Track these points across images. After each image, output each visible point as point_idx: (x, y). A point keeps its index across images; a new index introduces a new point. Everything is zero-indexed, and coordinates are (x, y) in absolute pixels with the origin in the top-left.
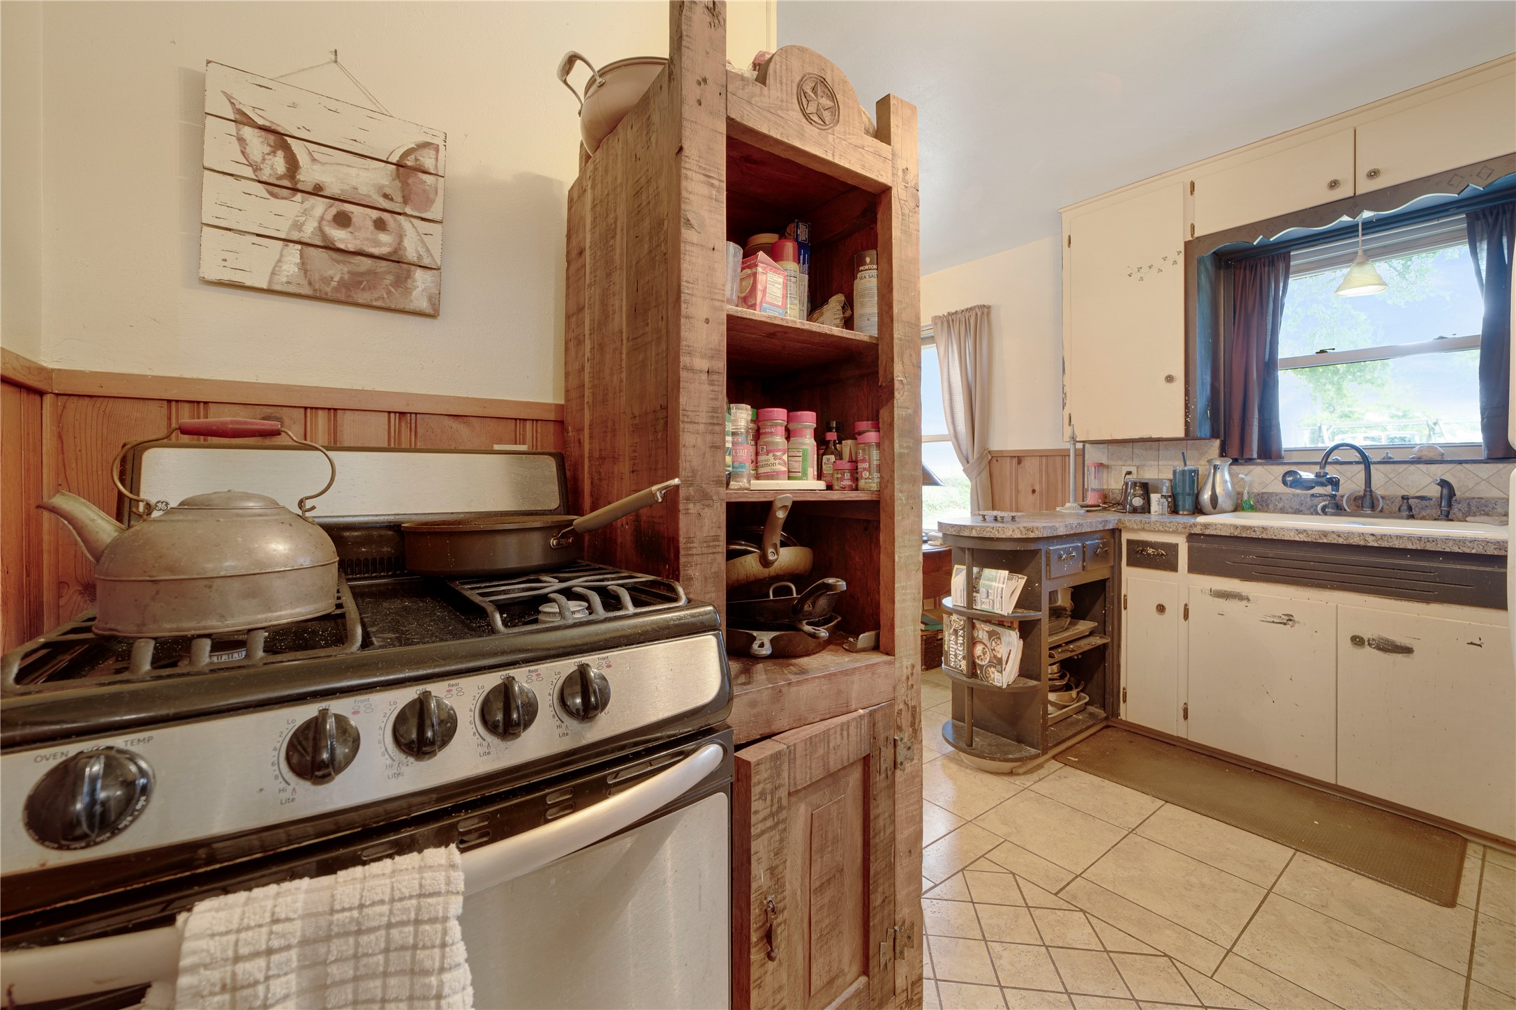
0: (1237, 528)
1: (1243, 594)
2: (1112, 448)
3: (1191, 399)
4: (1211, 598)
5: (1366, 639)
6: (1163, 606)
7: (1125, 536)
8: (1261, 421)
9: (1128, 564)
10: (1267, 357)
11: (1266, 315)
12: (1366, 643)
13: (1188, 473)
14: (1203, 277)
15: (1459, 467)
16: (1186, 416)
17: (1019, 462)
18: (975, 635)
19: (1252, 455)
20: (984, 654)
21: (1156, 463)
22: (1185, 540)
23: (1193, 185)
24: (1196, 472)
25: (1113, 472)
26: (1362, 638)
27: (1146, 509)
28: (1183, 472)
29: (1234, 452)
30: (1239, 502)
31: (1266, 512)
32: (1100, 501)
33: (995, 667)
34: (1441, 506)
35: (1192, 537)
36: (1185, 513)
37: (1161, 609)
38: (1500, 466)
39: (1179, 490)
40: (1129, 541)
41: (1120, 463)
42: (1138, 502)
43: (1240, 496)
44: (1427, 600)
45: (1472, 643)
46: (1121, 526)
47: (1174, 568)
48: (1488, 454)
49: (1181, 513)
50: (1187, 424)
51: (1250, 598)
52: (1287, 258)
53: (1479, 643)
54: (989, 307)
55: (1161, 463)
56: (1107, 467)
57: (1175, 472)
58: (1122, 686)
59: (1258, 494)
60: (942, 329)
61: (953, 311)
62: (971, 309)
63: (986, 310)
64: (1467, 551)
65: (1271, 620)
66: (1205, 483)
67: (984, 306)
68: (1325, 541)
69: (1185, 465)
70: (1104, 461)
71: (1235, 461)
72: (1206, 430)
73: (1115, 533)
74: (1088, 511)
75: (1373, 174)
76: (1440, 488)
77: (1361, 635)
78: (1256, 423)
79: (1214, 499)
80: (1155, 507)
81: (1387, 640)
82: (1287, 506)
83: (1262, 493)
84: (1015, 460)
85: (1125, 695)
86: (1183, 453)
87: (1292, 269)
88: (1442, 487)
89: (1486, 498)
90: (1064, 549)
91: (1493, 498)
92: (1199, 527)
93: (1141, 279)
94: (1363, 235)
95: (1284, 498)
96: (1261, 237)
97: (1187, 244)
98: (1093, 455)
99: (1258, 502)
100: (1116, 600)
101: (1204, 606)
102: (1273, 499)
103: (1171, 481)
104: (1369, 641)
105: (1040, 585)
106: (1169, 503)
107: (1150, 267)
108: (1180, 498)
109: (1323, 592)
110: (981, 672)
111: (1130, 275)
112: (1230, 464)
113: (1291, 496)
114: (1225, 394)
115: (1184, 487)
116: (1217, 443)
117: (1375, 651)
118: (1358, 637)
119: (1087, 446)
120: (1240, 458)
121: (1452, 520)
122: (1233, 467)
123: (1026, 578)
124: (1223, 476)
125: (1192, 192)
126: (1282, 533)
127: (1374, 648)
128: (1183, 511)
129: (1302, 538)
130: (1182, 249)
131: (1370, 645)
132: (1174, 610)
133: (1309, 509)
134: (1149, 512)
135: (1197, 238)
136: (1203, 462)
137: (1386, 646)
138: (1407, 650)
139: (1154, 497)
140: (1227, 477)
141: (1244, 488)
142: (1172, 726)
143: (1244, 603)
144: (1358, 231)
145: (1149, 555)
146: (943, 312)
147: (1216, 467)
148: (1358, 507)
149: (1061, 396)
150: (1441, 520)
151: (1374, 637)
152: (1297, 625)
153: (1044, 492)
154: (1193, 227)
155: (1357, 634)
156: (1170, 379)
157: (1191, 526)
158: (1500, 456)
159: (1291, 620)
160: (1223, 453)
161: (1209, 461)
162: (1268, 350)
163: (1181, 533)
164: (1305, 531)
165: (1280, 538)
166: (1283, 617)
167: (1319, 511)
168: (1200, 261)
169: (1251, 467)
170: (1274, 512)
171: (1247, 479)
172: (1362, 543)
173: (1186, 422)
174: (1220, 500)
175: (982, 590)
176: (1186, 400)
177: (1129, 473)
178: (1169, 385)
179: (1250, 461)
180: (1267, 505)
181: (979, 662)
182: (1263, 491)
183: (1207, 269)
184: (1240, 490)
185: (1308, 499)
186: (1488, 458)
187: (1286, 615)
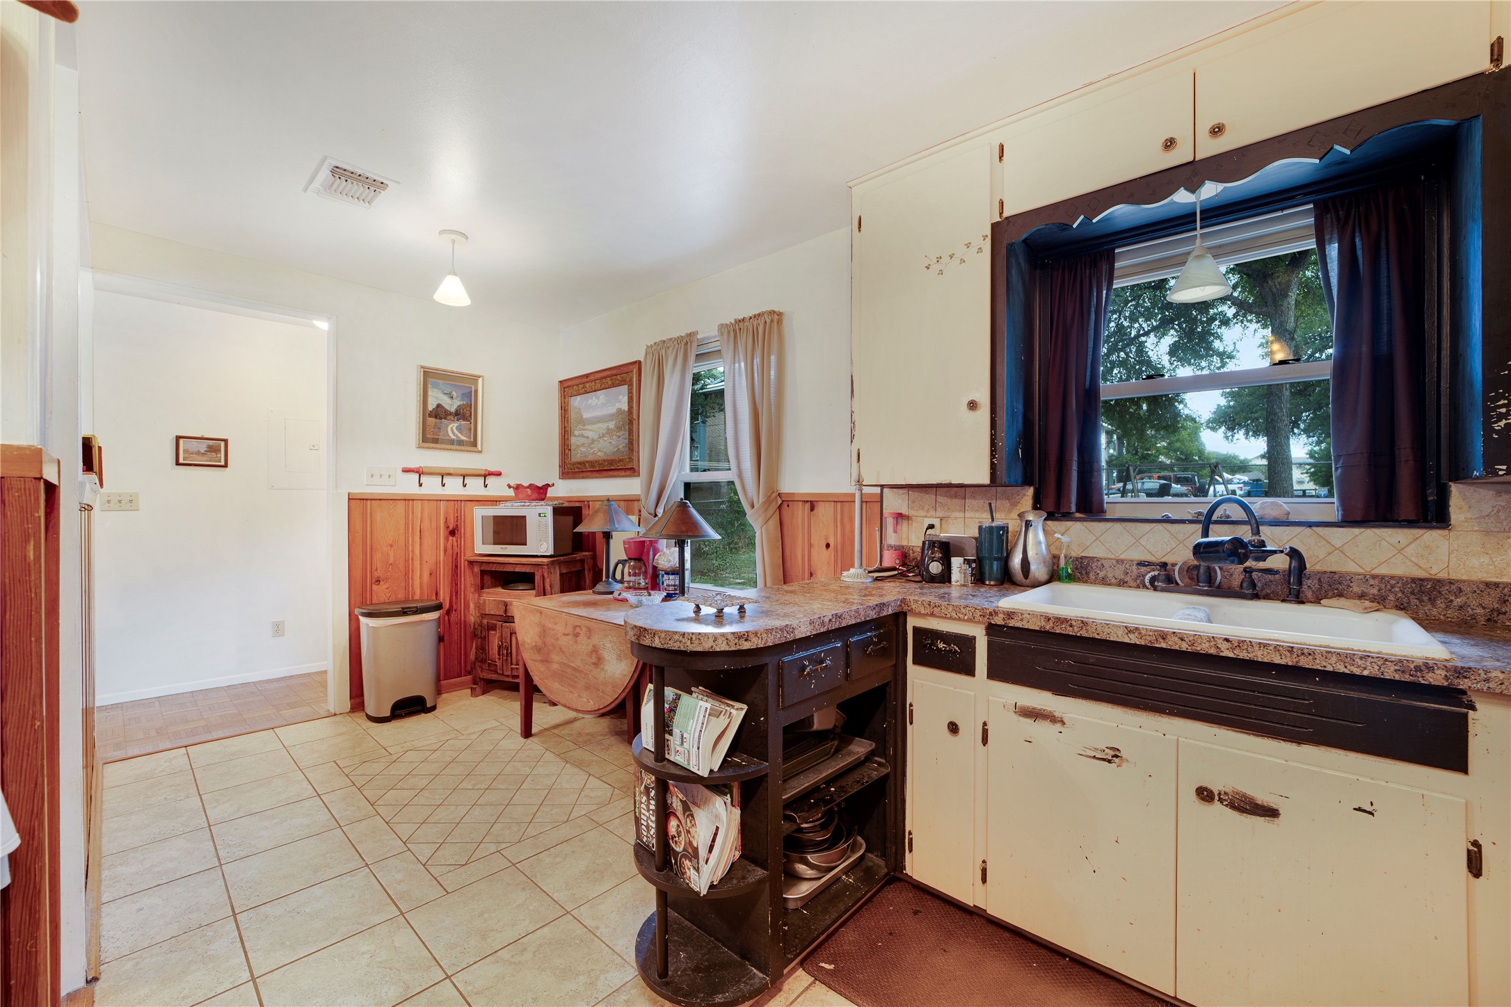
0: (1049, 619)
1: (1057, 714)
2: (914, 494)
3: (998, 433)
4: (1016, 718)
5: (1216, 793)
6: (956, 725)
7: (912, 622)
8: (1082, 464)
9: (915, 662)
10: (1087, 383)
11: (1087, 330)
12: (1217, 798)
13: (995, 530)
14: (1014, 272)
15: (1308, 531)
16: (992, 456)
17: (812, 509)
18: (669, 802)
19: (1070, 508)
20: (679, 834)
21: (962, 515)
22: (984, 632)
23: (1002, 148)
24: (1005, 529)
25: (914, 524)
26: (1212, 792)
27: (945, 577)
28: (991, 528)
29: (1050, 502)
30: (1055, 567)
31: (1086, 582)
32: (898, 562)
33: (690, 861)
34: (1289, 583)
35: (992, 629)
36: (992, 583)
37: (953, 728)
38: (1356, 531)
39: (985, 554)
40: (915, 629)
41: (922, 513)
42: (935, 568)
43: (1055, 561)
44: (1298, 739)
45: (1359, 809)
46: (905, 608)
47: (970, 671)
48: (1343, 516)
49: (987, 583)
50: (993, 466)
51: (1065, 721)
52: (1111, 258)
53: (1369, 808)
54: (780, 314)
55: (967, 515)
56: (908, 518)
57: (980, 528)
58: (907, 829)
59: (1077, 559)
60: (728, 340)
61: (741, 317)
62: (759, 315)
63: (776, 317)
64: (1357, 671)
65: (1092, 754)
66: (1016, 544)
67: (774, 312)
68: (1163, 645)
69: (993, 520)
70: (904, 511)
71: (1051, 516)
72: (1018, 473)
73: (899, 617)
74: (877, 579)
75: (1217, 130)
76: (1288, 558)
77: (1210, 786)
78: (1075, 467)
79: (1025, 563)
80: (956, 576)
81: (1244, 796)
82: (1110, 575)
83: (1082, 558)
84: (808, 506)
85: (911, 840)
86: (990, 504)
87: (1116, 273)
88: (1291, 557)
89: (1340, 573)
90: (808, 658)
91: (1347, 573)
92: (1001, 616)
93: (941, 273)
94: (1201, 228)
95: (1106, 565)
96: (1082, 217)
97: (995, 227)
98: (894, 502)
99: (1077, 569)
100: (899, 711)
101: (1007, 728)
102: (1094, 565)
103: (976, 539)
104: (1219, 794)
105: (766, 719)
106: (973, 569)
107: (951, 257)
108: (987, 563)
109: (1160, 718)
110: (676, 863)
111: (928, 268)
112: (1045, 519)
113: (1114, 562)
114: (1039, 428)
115: (991, 550)
116: (1030, 491)
117: (1228, 811)
118: (1206, 789)
119: (885, 490)
120: (1055, 511)
121: (1302, 603)
122: (1049, 523)
123: (745, 707)
124: (1036, 535)
125: (1001, 157)
126: (1107, 630)
127: (1227, 805)
128: (990, 580)
129: (1133, 639)
130: (989, 233)
131: (1221, 800)
132: (969, 731)
133: (1135, 580)
134: (950, 582)
135: (1006, 218)
136: (1014, 515)
137: (1242, 804)
138: (1271, 813)
139: (956, 562)
140: (1041, 537)
141: (1061, 549)
142: (967, 892)
143: (1058, 727)
144: (1196, 221)
145: (939, 650)
146: (729, 319)
147: (1028, 524)
148: (1192, 579)
149: (849, 425)
150: (1290, 601)
151: (1227, 790)
152: (1124, 765)
153: (839, 546)
154: (1002, 204)
155: (1204, 785)
156: (973, 405)
157: (991, 614)
158: (1359, 520)
159: (1117, 756)
160: (1037, 505)
161: (1021, 515)
162: (1088, 374)
163: (979, 622)
164: (1137, 629)
165: (1104, 638)
166: (1107, 751)
167: (1147, 584)
168: (1011, 249)
169: (1069, 523)
170: (1095, 583)
171: (1065, 539)
172: (1213, 651)
173: (992, 464)
174: (1033, 567)
175: (676, 731)
176: (992, 435)
177: (931, 527)
178: (972, 413)
179: (1067, 516)
180: (1087, 574)
181: (673, 846)
182: (1083, 554)
183: (1019, 264)
184: (1056, 552)
185: (1134, 567)
186: (1343, 521)
187: (1111, 748)
